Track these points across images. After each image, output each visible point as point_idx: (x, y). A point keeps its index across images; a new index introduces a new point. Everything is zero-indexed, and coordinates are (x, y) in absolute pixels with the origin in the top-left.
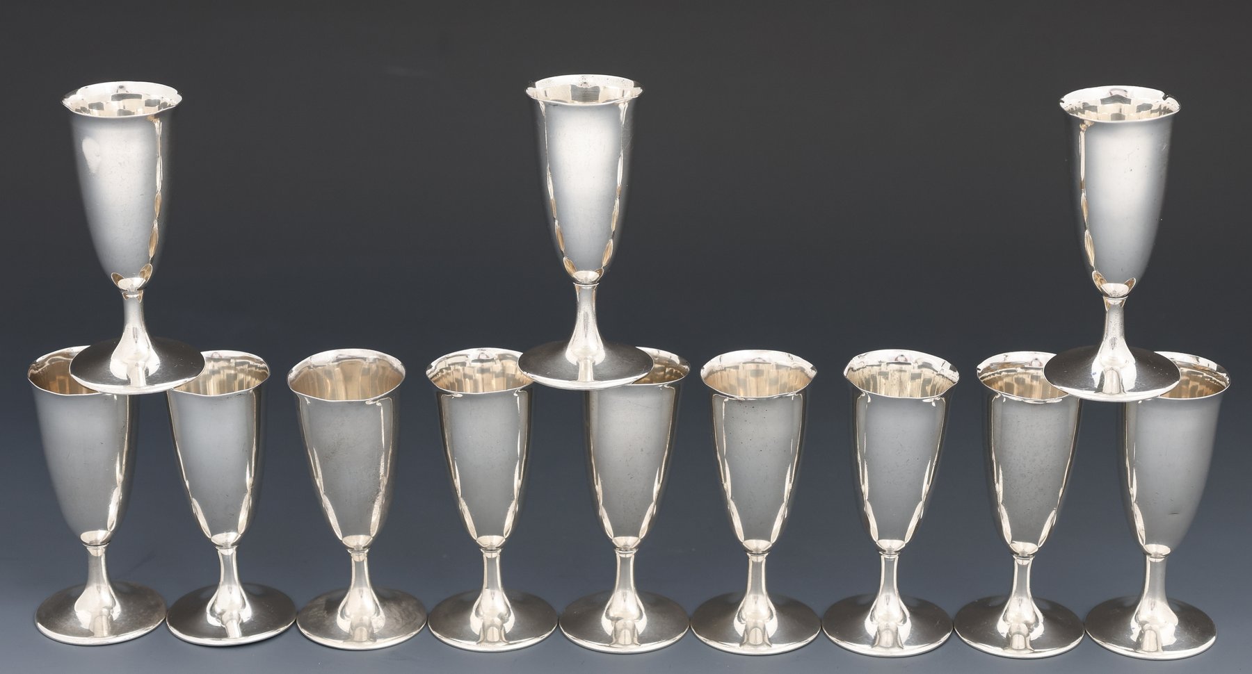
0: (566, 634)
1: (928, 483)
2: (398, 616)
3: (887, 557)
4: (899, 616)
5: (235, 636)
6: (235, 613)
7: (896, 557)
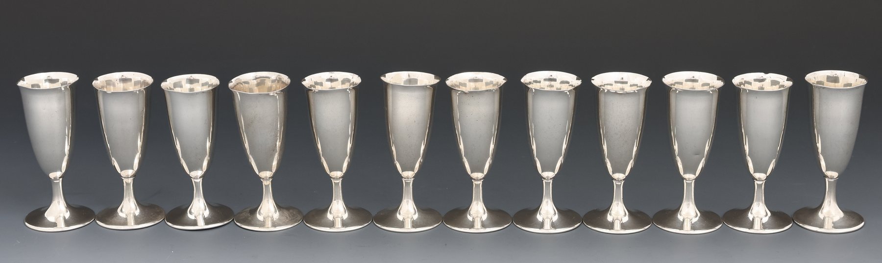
0: (377, 225)
1: (566, 144)
2: (287, 216)
3: (546, 181)
4: (553, 212)
5: (201, 225)
6: (201, 213)
7: (551, 181)
